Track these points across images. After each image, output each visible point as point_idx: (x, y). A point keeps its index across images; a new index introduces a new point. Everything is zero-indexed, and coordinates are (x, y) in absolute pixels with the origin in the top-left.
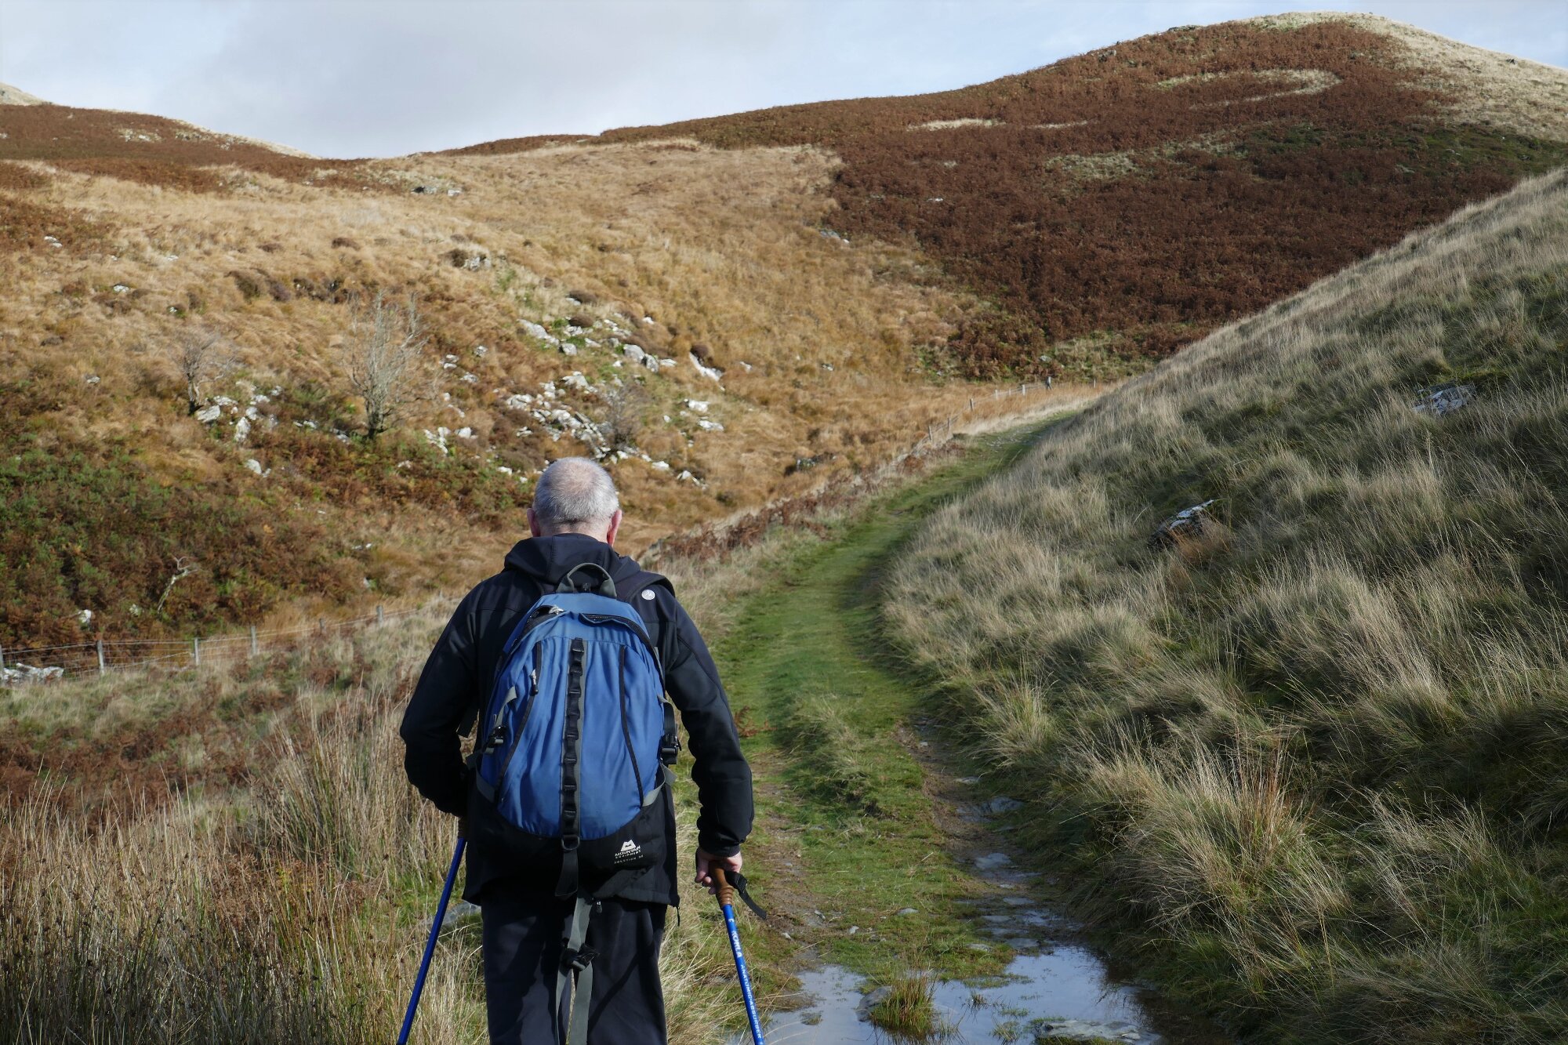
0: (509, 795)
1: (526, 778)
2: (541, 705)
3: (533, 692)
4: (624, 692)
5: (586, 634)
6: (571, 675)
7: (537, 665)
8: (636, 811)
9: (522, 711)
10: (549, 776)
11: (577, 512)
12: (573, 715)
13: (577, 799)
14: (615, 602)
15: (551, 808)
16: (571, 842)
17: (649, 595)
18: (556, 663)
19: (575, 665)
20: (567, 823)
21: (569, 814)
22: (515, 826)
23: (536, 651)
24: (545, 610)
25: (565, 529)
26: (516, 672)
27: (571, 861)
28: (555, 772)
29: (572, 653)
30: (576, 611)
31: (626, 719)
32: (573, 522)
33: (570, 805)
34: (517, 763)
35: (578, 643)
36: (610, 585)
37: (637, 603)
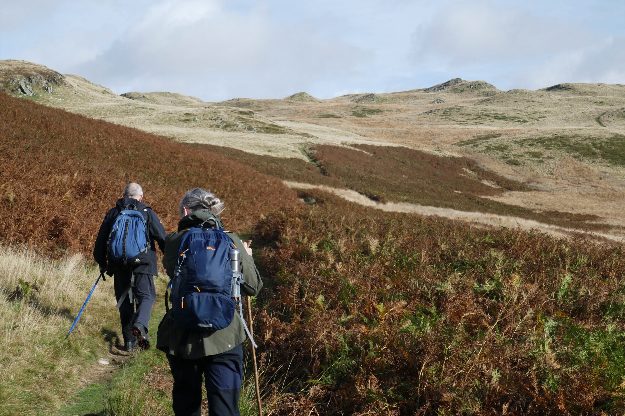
0: (113, 250)
1: (116, 247)
2: (119, 233)
3: (117, 230)
4: (136, 230)
5: (130, 218)
6: (125, 227)
7: (118, 225)
8: (139, 253)
9: (114, 234)
10: (120, 247)
11: (133, 193)
12: (125, 234)
13: (126, 250)
14: (137, 211)
15: (121, 253)
16: (125, 259)
17: (145, 210)
18: (123, 224)
19: (126, 224)
20: (124, 255)
21: (124, 253)
22: (114, 257)
23: (119, 222)
24: (121, 214)
25: (130, 197)
26: (114, 227)
27: (125, 262)
28: (121, 245)
29: (126, 222)
30: (128, 214)
31: (136, 234)
32: (132, 195)
33: (124, 252)
34: (114, 244)
35: (128, 220)
36: (135, 208)
37: (142, 212)
